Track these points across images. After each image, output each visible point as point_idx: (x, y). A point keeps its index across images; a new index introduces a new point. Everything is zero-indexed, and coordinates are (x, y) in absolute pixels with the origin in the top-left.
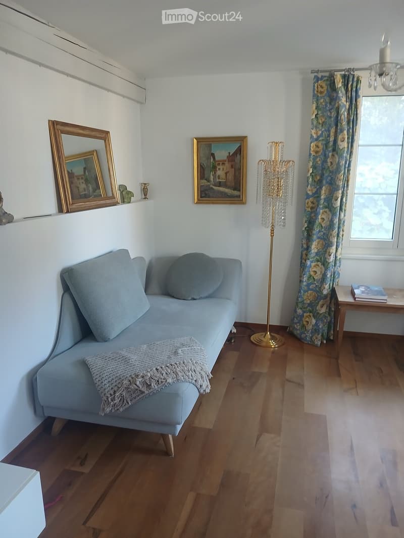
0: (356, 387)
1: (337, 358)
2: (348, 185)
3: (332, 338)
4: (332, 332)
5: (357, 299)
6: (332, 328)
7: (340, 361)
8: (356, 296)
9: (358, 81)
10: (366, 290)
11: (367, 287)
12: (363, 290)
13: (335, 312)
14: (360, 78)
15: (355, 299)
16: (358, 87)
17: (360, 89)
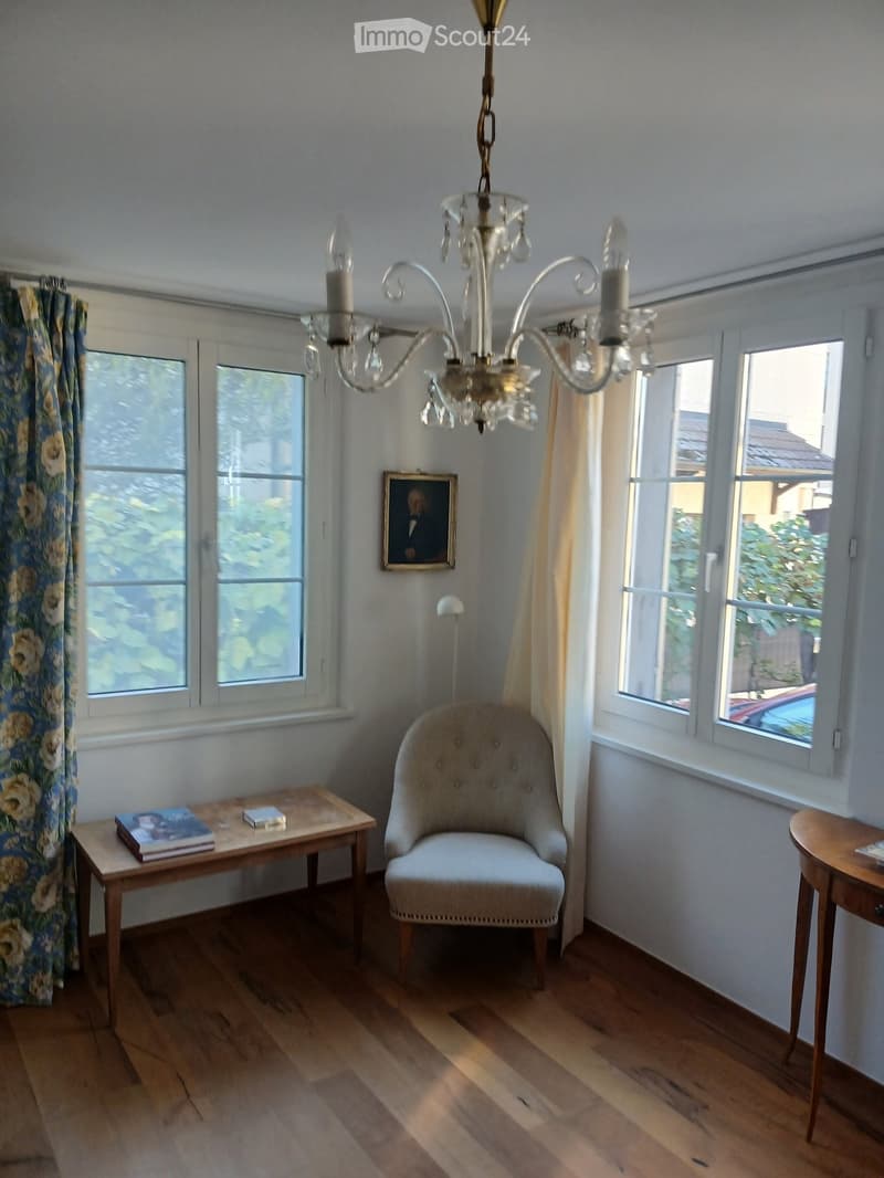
0: (188, 1096)
1: (110, 1026)
2: (75, 566)
3: (76, 966)
4: (76, 951)
5: (144, 859)
6: (76, 938)
7: (119, 1031)
8: (141, 851)
9: (80, 311)
10: (157, 825)
11: (157, 817)
12: (151, 826)
13: (78, 896)
14: (85, 306)
15: (139, 857)
16: (81, 326)
17: (85, 332)
